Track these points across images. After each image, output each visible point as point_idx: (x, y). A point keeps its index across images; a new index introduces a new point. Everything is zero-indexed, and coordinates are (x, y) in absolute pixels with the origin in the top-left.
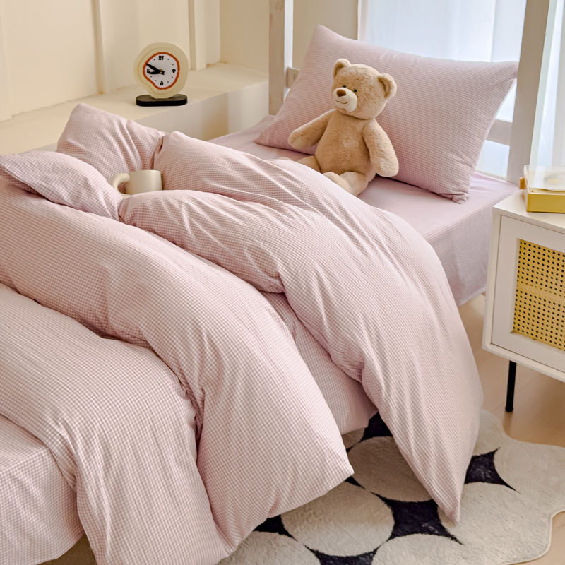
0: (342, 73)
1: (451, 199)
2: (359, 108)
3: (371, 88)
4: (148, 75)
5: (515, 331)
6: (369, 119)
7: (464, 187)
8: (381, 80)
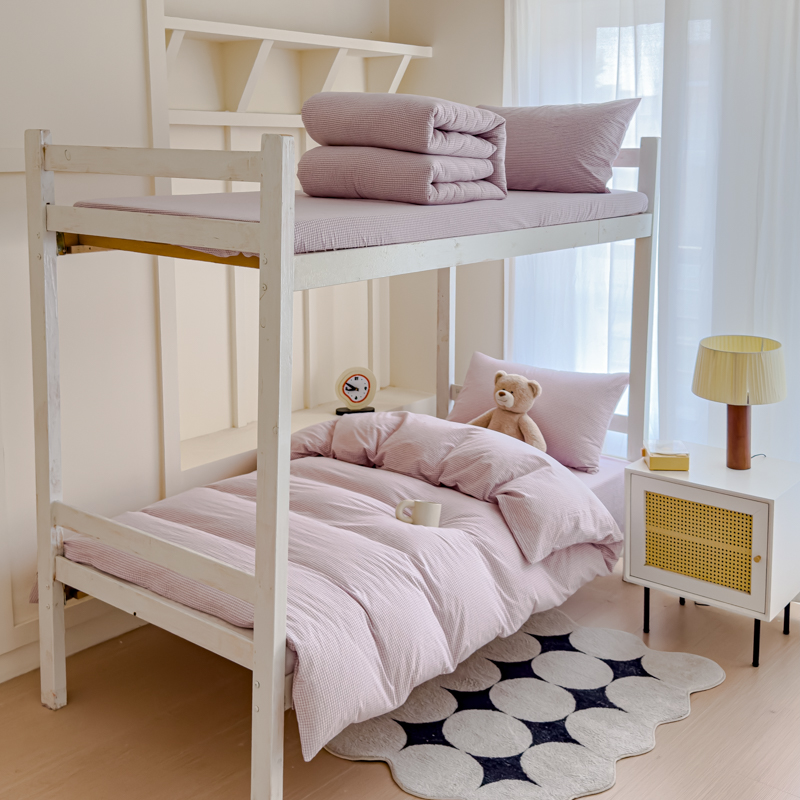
0: (501, 380)
1: (586, 472)
2: (515, 405)
3: (523, 390)
4: (346, 392)
5: (647, 563)
6: (522, 413)
7: (596, 462)
8: (530, 385)
